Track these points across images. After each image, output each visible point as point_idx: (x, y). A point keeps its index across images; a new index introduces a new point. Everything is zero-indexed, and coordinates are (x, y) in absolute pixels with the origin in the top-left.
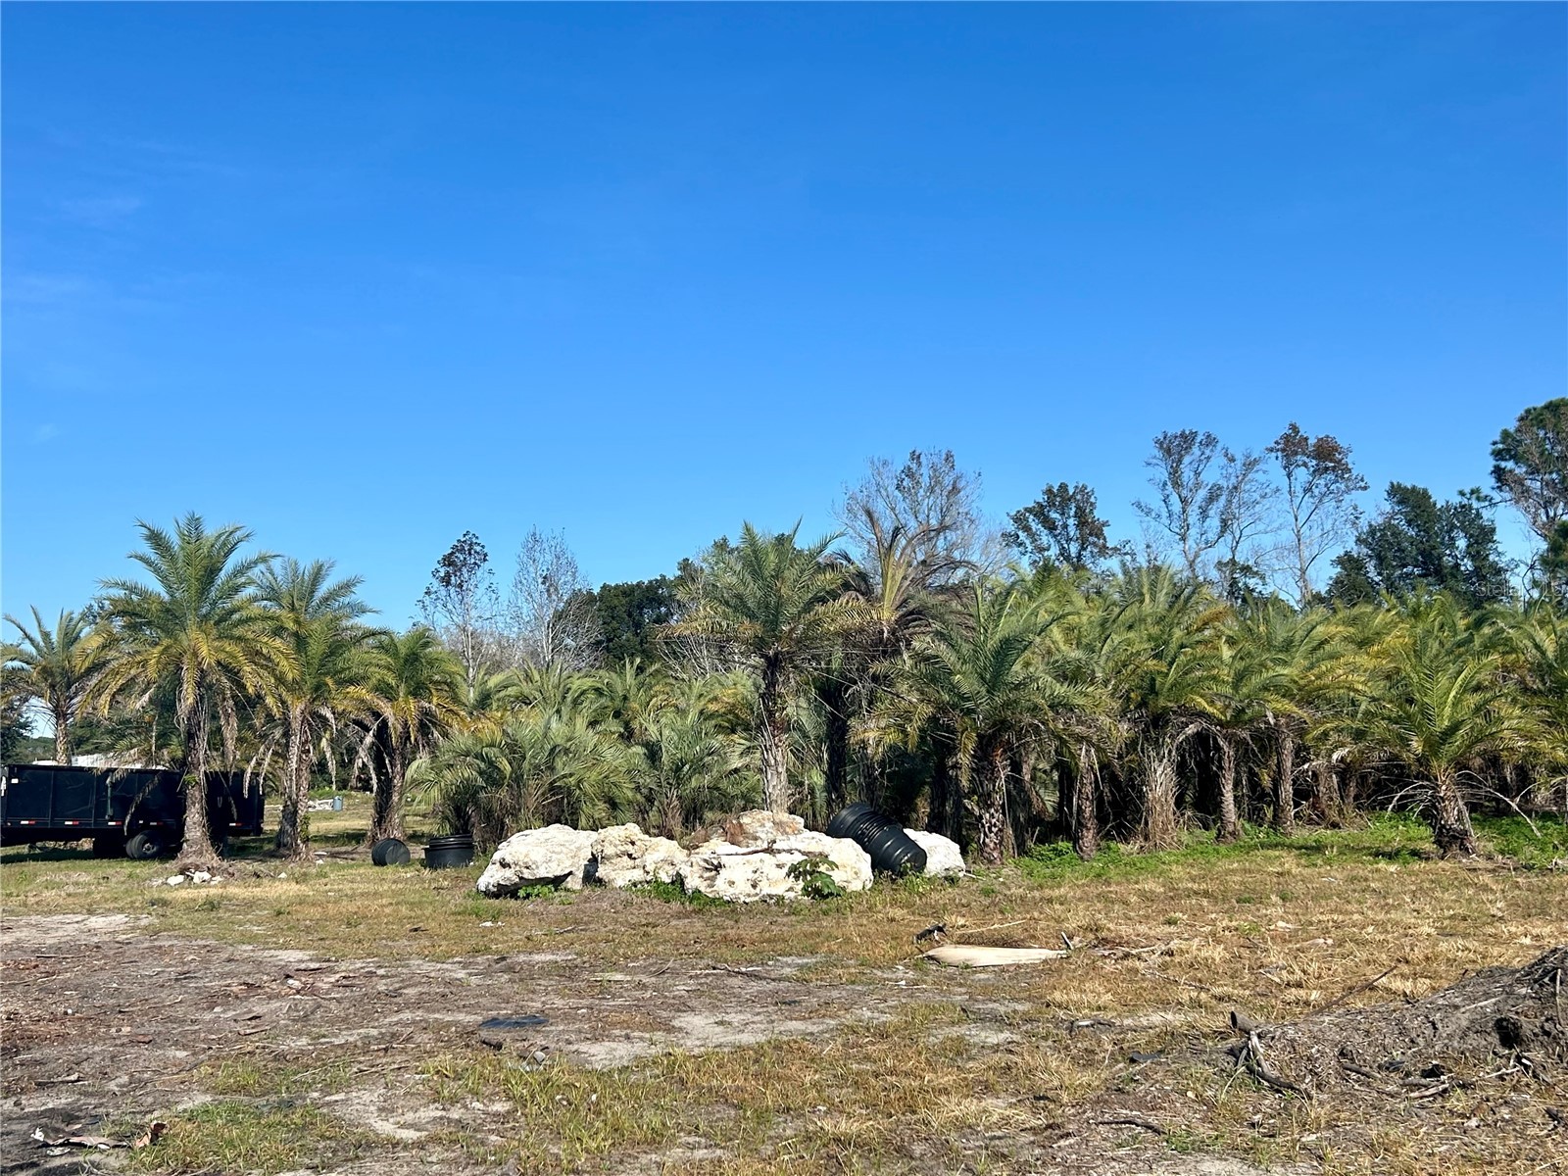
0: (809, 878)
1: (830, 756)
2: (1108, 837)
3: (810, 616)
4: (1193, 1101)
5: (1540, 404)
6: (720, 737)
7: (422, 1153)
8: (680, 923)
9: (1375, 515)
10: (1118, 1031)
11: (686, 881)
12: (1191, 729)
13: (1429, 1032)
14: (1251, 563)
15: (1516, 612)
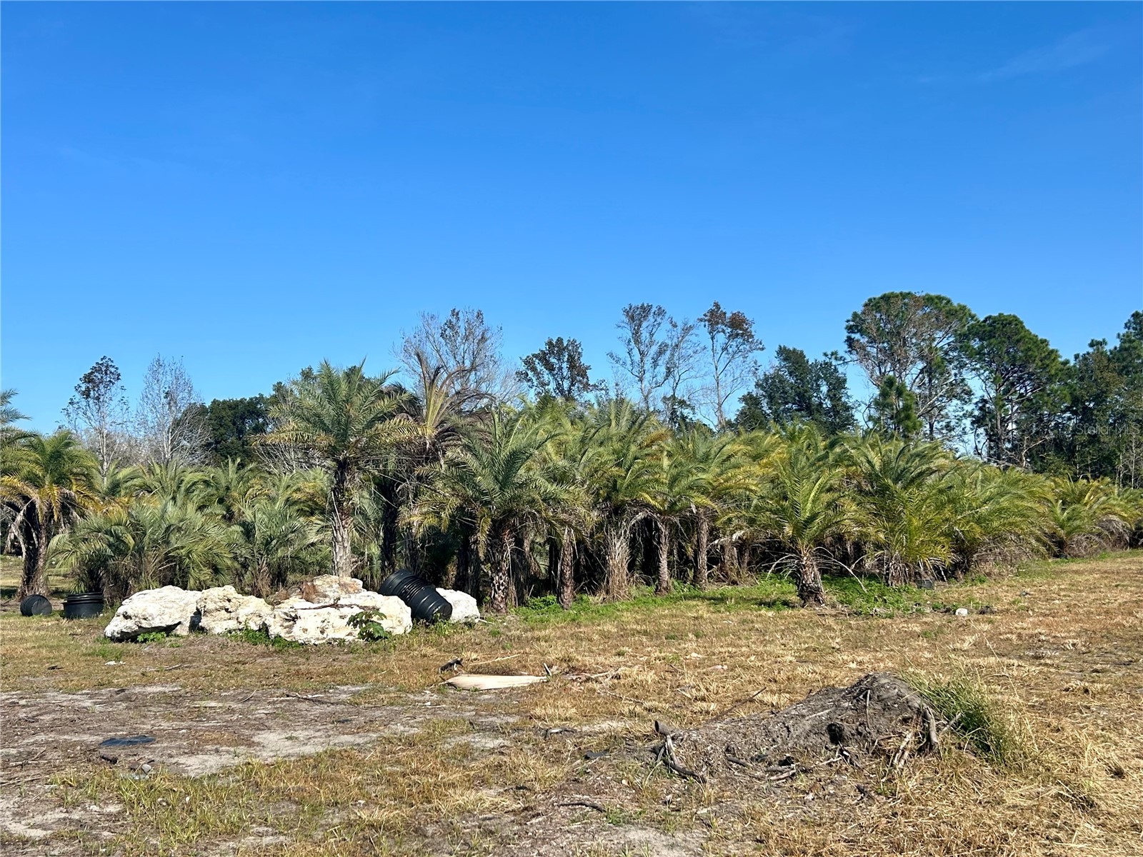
0: (364, 625)
1: (384, 533)
2: (582, 591)
3: (372, 432)
4: (626, 787)
5: (878, 295)
6: (302, 519)
7: (46, 848)
8: (264, 661)
9: (768, 368)
10: (579, 736)
11: (270, 629)
12: (640, 516)
13: (785, 734)
14: (685, 398)
15: (857, 437)
